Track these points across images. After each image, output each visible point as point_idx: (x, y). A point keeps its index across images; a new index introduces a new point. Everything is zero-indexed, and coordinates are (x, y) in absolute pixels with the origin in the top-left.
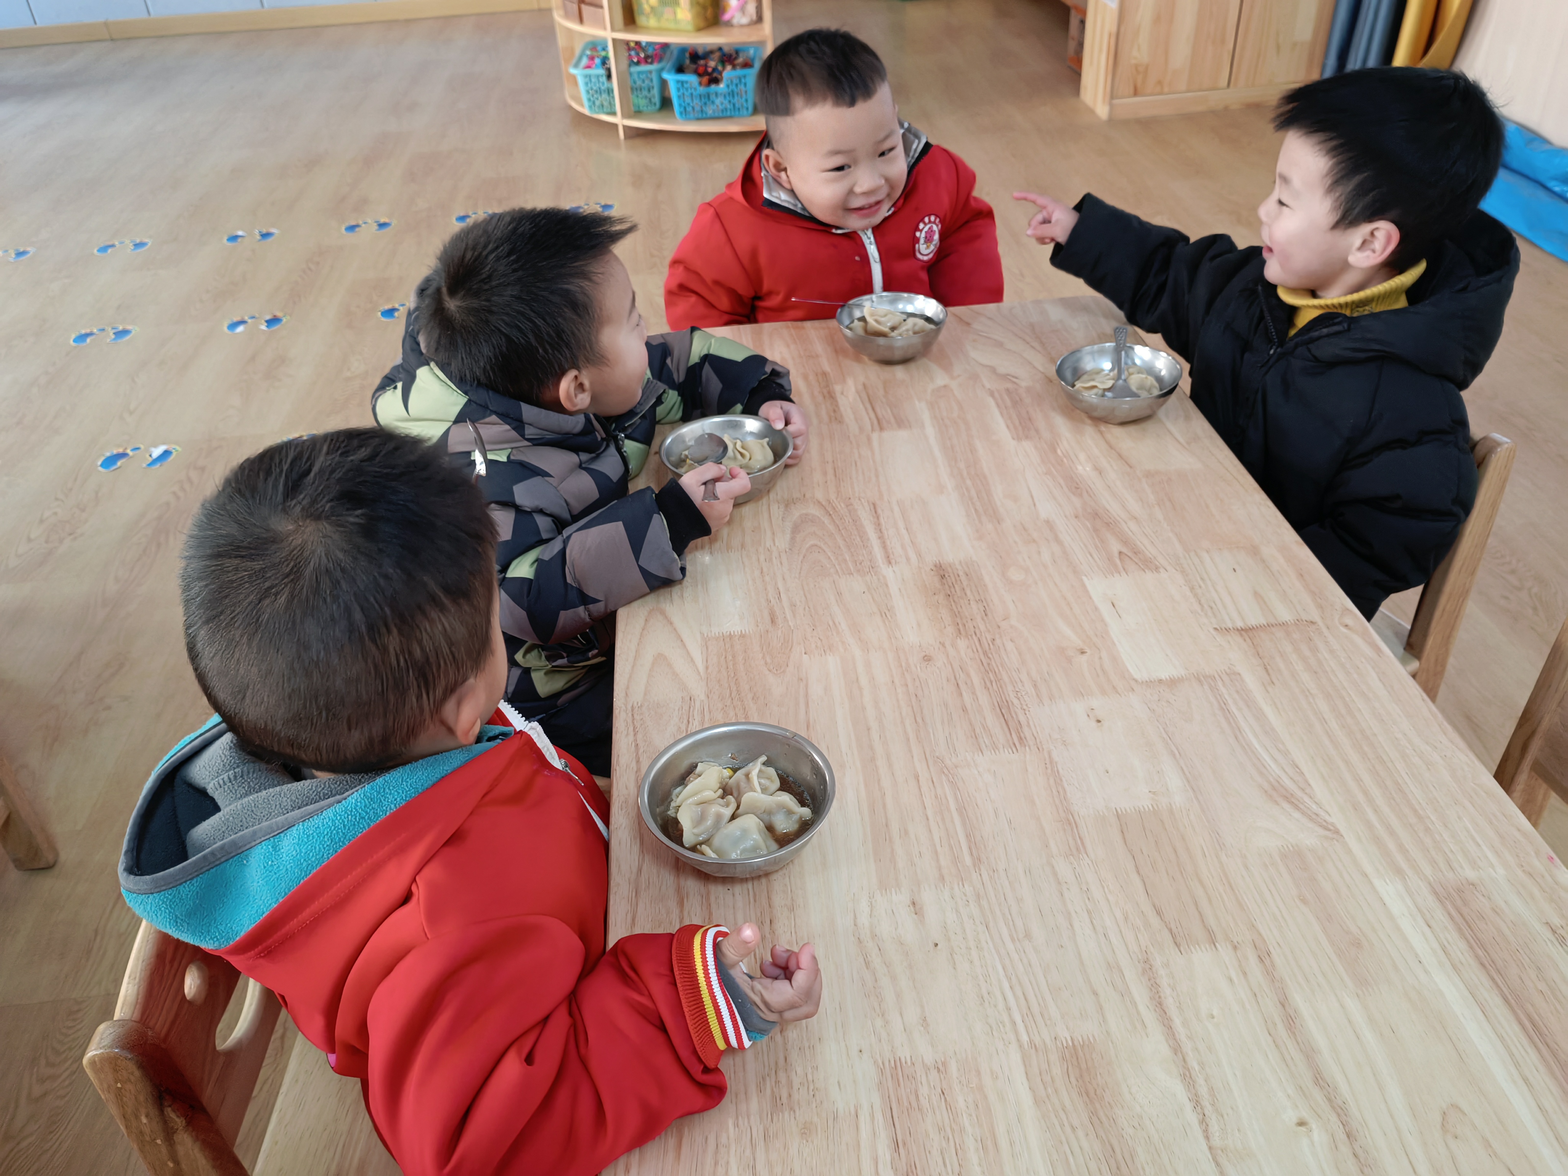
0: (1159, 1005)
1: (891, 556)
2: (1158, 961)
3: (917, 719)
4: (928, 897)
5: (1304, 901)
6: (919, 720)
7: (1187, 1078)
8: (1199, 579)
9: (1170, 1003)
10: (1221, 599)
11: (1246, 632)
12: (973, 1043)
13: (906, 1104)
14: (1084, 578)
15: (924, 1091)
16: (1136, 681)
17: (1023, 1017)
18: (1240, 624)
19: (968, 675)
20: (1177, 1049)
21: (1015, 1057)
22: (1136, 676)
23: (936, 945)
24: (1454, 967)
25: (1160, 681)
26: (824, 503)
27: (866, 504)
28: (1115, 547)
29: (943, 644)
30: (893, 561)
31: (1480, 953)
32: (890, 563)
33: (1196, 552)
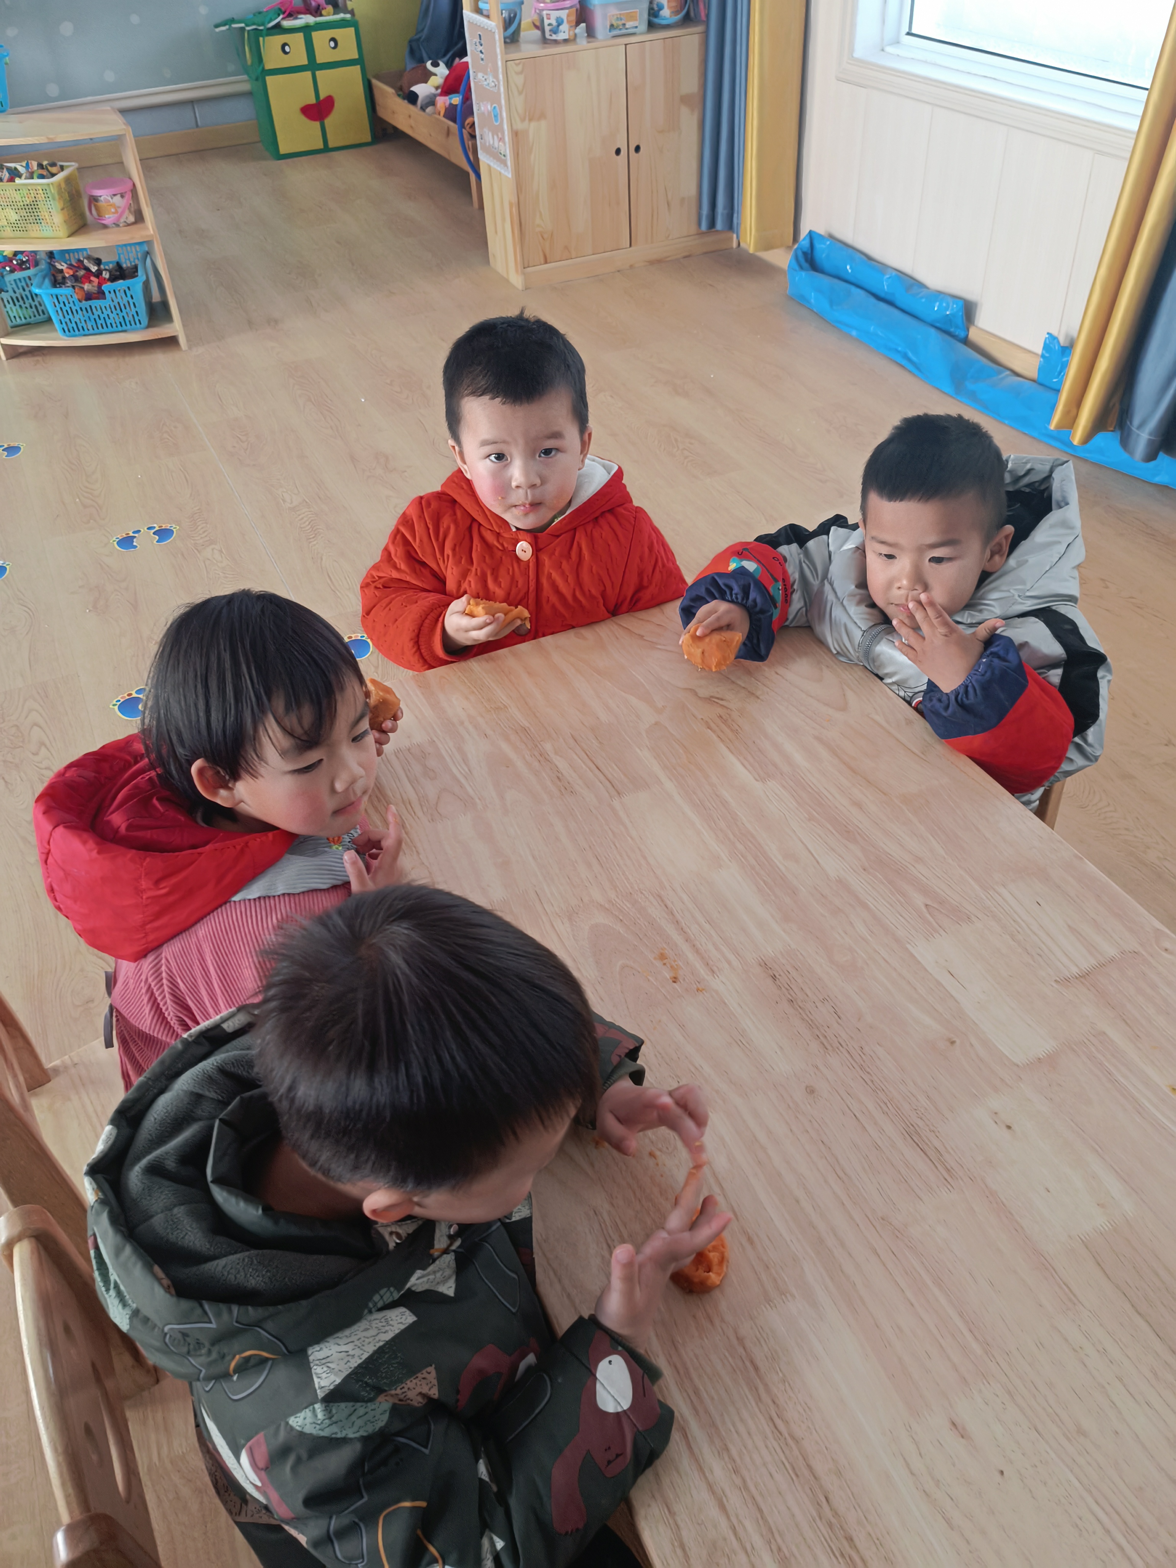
1: (711, 963)
8: (1012, 922)
10: (1043, 943)
11: (1083, 977)
14: (908, 946)
18: (1075, 970)
22: (1015, 1059)
23: (1002, 1473)
25: (1039, 1060)
26: (607, 906)
27: (651, 898)
28: (919, 900)
29: (817, 1067)
30: (715, 969)
32: (713, 972)
33: (994, 889)
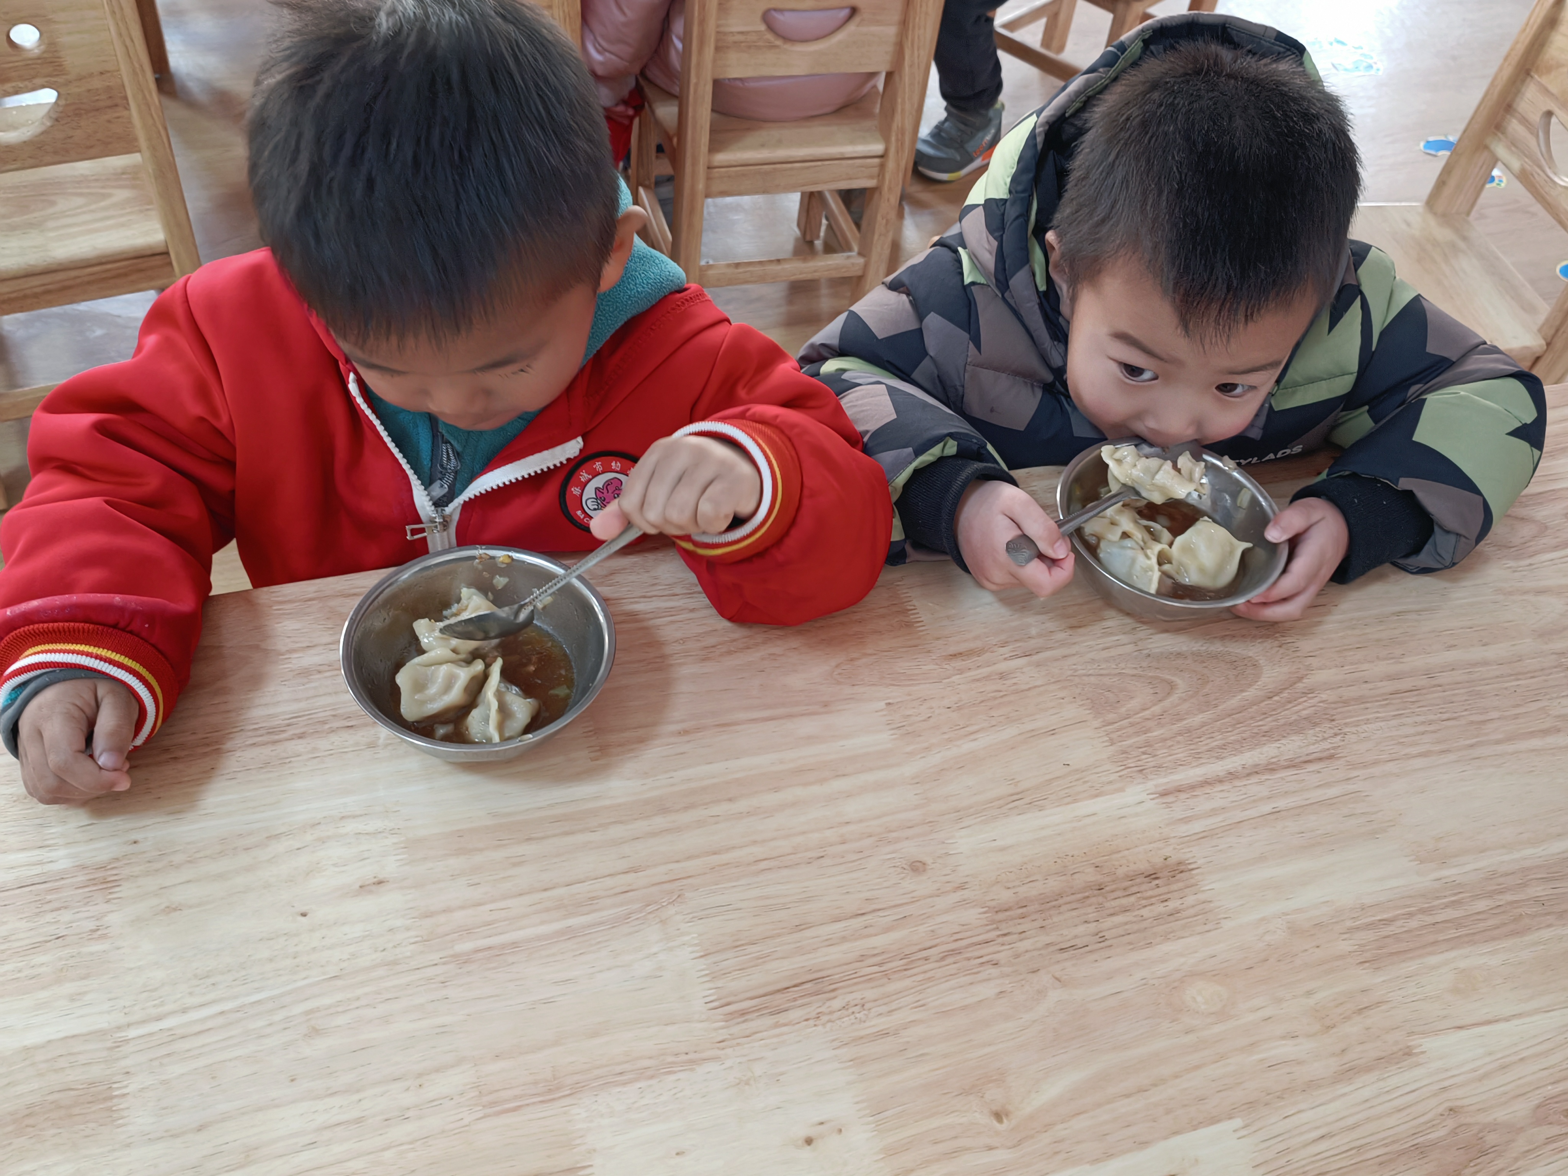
3: (766, 862)
6: (763, 865)
12: (131, 969)
13: (49, 897)
15: (66, 916)
19: (887, 930)
21: (102, 1022)
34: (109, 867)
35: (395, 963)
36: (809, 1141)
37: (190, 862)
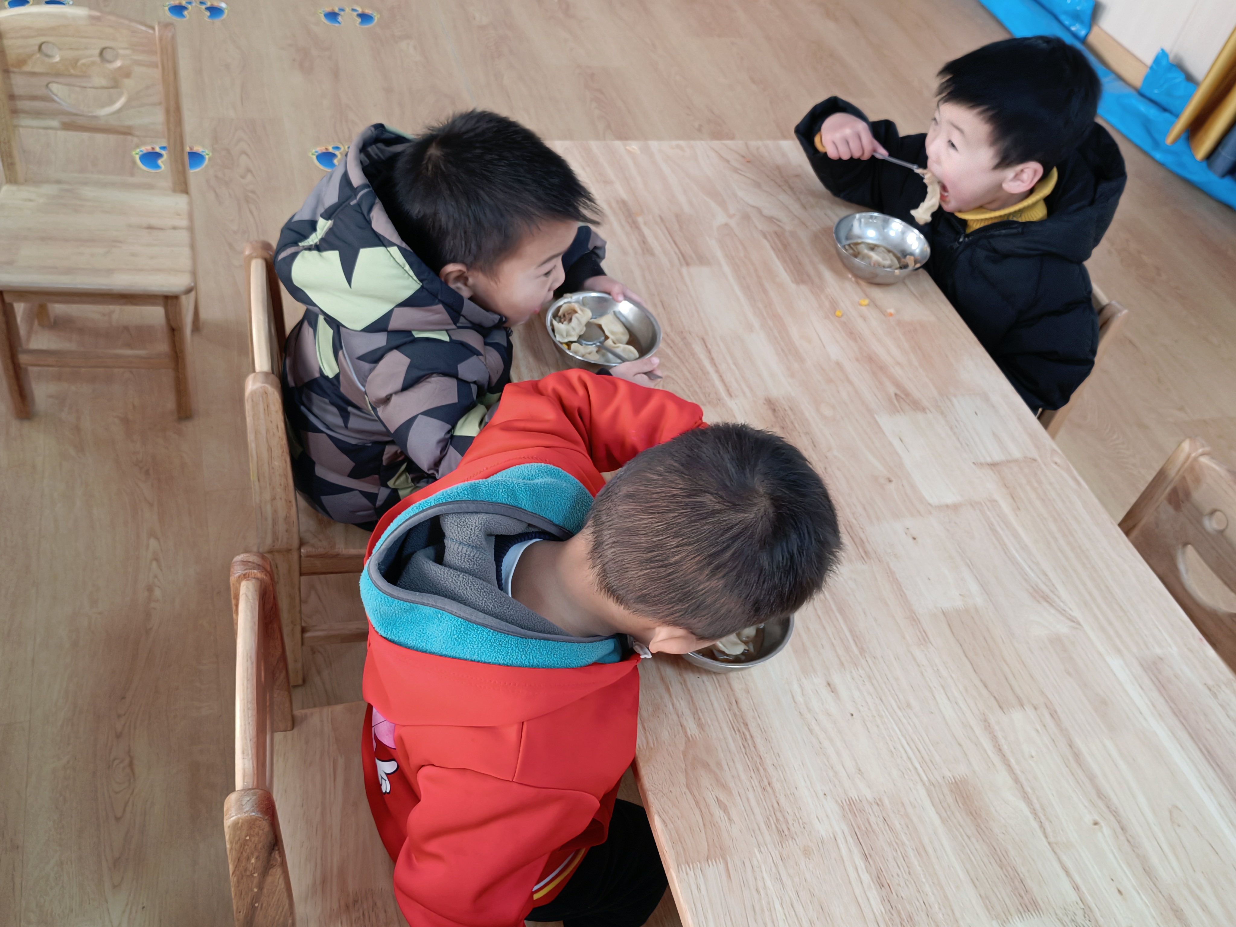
0: (999, 750)
1: (730, 390)
2: (992, 721)
4: (836, 679)
5: (1069, 674)
7: (1026, 798)
8: (954, 420)
9: (1005, 748)
10: (972, 438)
11: (993, 465)
12: (894, 784)
13: (864, 829)
14: (876, 416)
15: (872, 819)
16: (930, 504)
17: (920, 763)
18: (989, 460)
20: (1016, 780)
21: (923, 792)
22: (931, 501)
23: (852, 715)
24: (1160, 715)
25: (947, 506)
27: (696, 338)
28: (891, 389)
30: (733, 394)
31: (1173, 706)
32: (731, 396)
33: (947, 397)
34: (842, 804)
35: (869, 677)
36: (914, 539)
37: (832, 768)
